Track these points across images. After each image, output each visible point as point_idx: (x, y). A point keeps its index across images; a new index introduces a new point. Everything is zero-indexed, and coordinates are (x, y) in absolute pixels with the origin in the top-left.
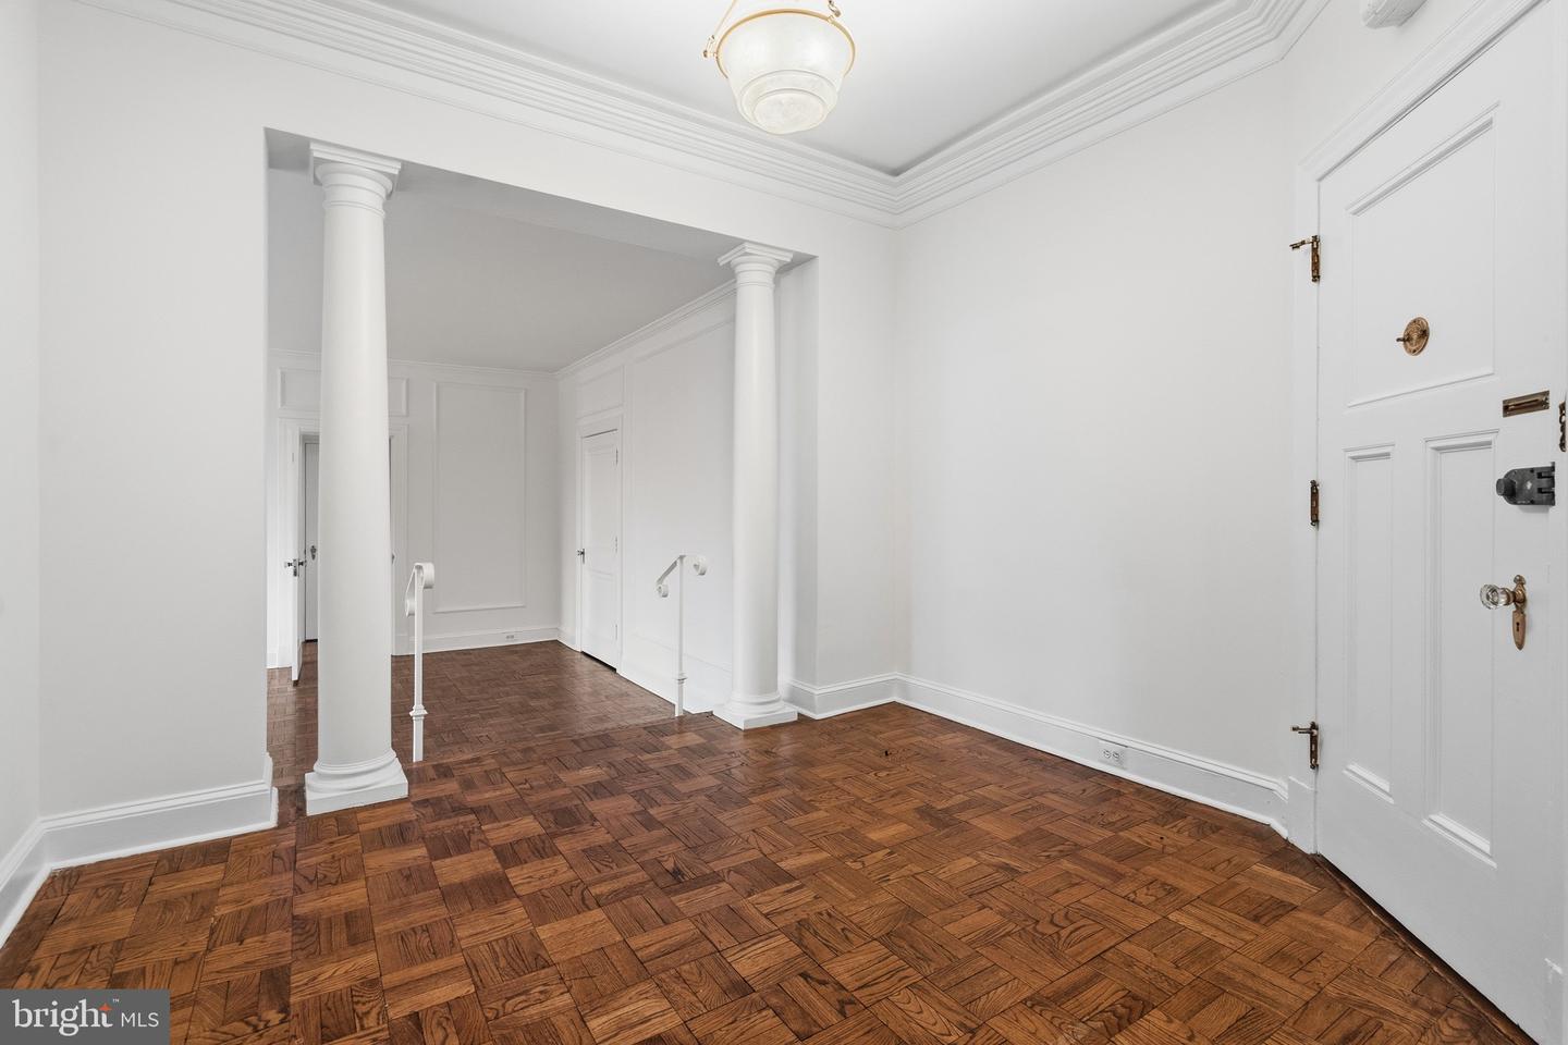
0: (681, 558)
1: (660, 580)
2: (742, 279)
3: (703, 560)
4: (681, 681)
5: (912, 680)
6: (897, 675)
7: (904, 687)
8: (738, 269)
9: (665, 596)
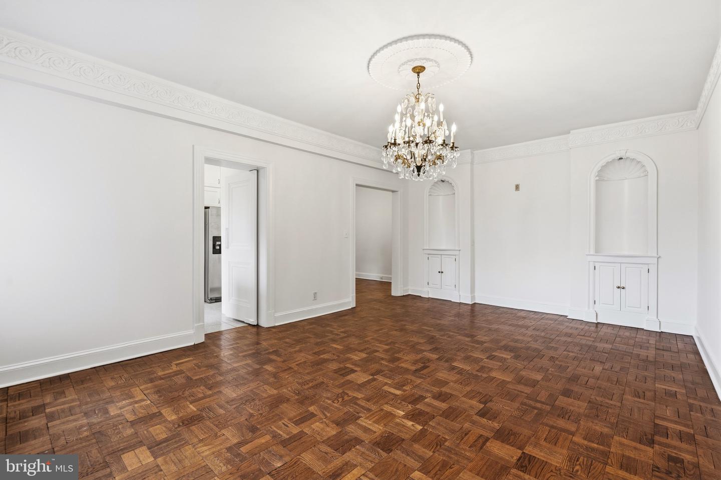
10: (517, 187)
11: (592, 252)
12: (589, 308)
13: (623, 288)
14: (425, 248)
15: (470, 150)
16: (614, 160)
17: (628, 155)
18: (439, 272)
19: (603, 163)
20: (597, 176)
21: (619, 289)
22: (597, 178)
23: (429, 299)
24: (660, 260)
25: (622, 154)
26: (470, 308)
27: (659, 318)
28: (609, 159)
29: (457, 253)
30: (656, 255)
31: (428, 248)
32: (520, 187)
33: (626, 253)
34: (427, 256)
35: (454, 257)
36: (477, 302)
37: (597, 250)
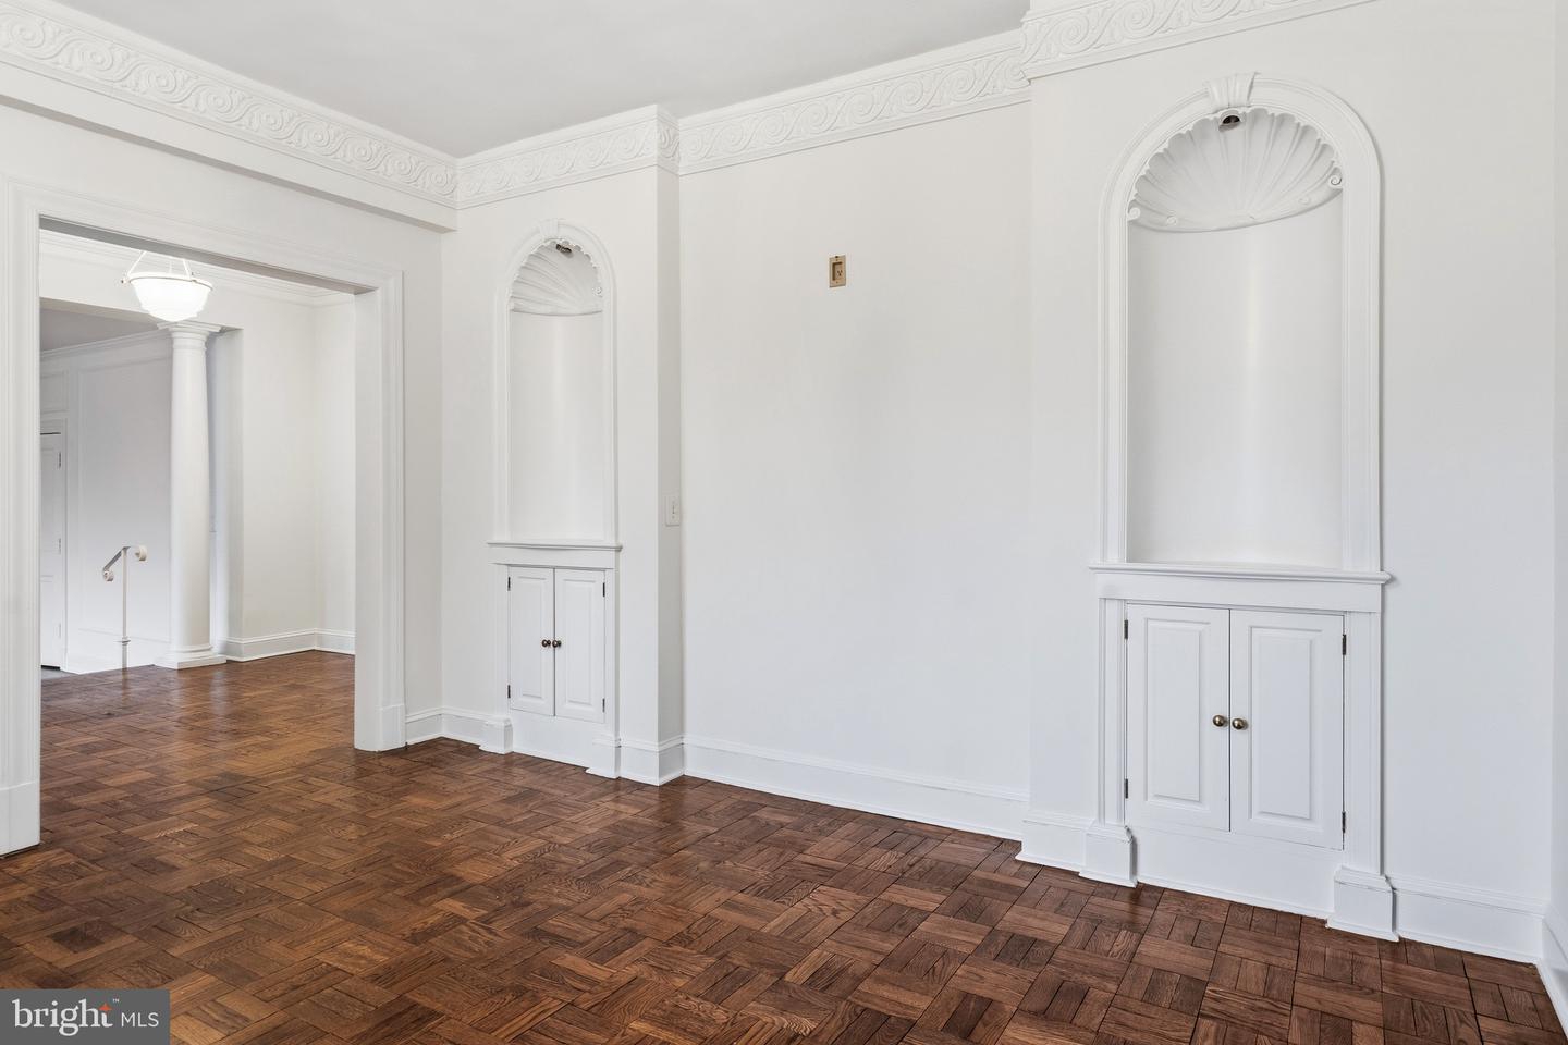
0: (125, 549)
1: (107, 567)
2: (177, 343)
3: (143, 549)
4: (125, 643)
5: (328, 632)
6: (316, 630)
7: (320, 638)
8: (174, 335)
9: (110, 580)
10: (837, 269)
11: (1115, 558)
12: (1102, 814)
13: (1242, 726)
14: (496, 539)
15: (652, 109)
16: (1203, 124)
17: (1261, 98)
18: (546, 643)
19: (1157, 141)
20: (1134, 204)
21: (1224, 731)
22: (1136, 213)
23: (512, 760)
24: (1391, 592)
25: (1231, 96)
26: (654, 801)
27: (1388, 872)
28: (1184, 120)
29: (607, 559)
30: (1371, 569)
31: (506, 539)
32: (850, 269)
33: (1252, 557)
34: (504, 573)
35: (599, 577)
36: (692, 771)
37: (1138, 549)
